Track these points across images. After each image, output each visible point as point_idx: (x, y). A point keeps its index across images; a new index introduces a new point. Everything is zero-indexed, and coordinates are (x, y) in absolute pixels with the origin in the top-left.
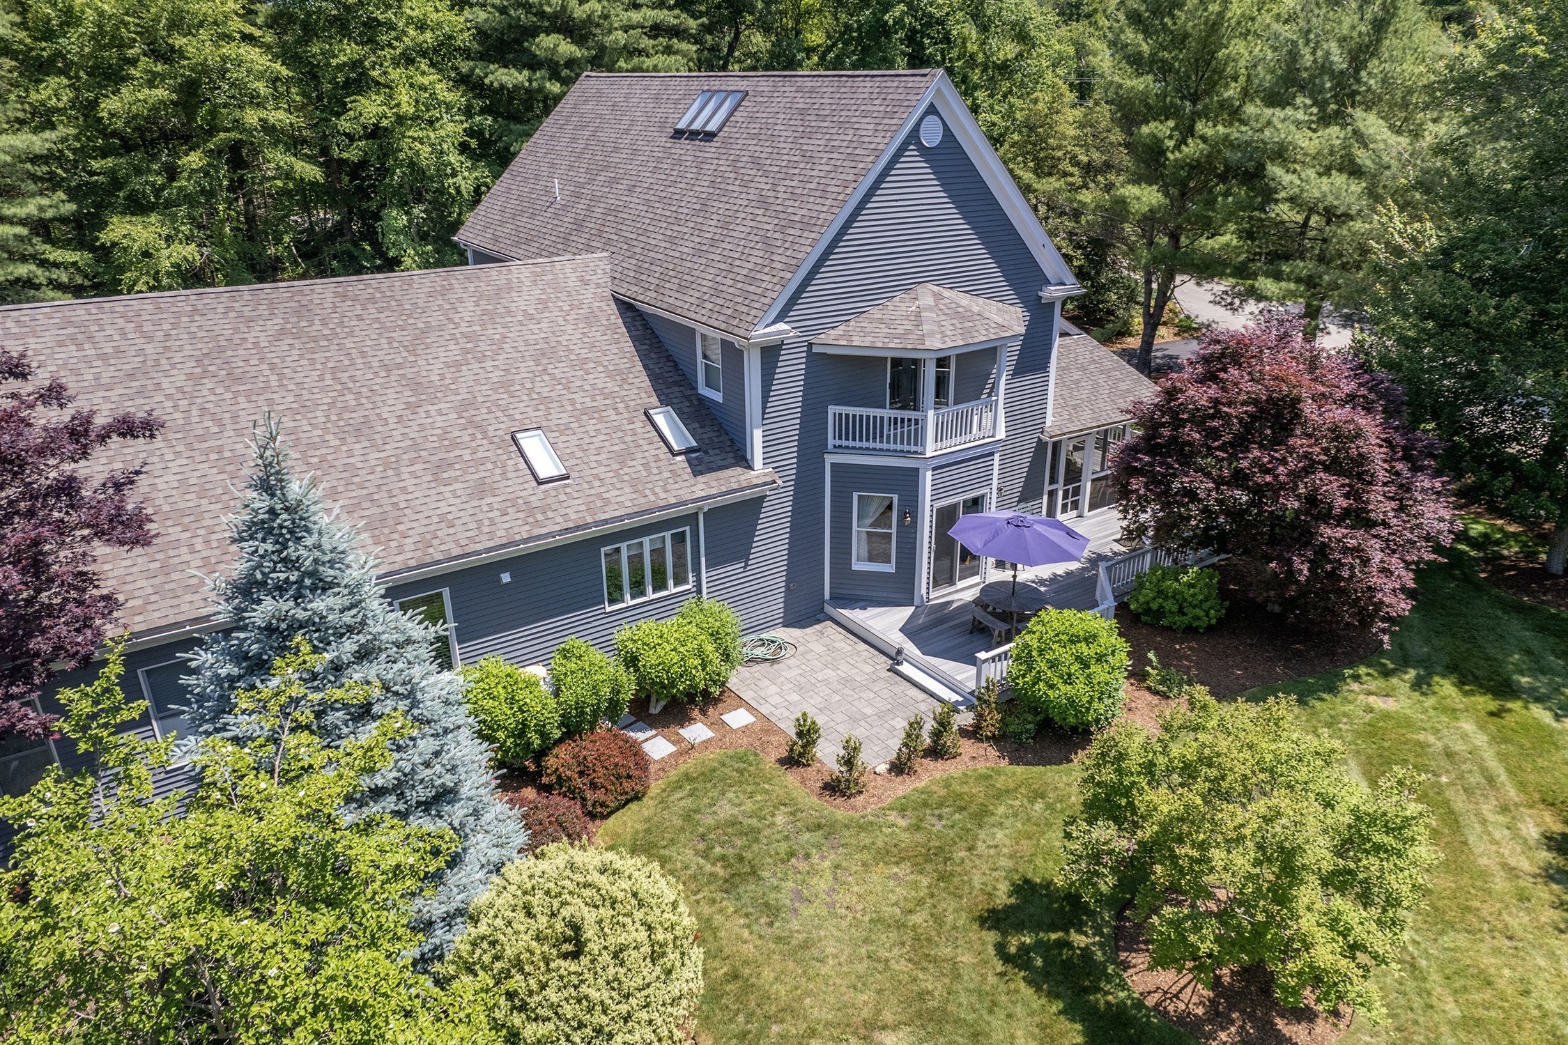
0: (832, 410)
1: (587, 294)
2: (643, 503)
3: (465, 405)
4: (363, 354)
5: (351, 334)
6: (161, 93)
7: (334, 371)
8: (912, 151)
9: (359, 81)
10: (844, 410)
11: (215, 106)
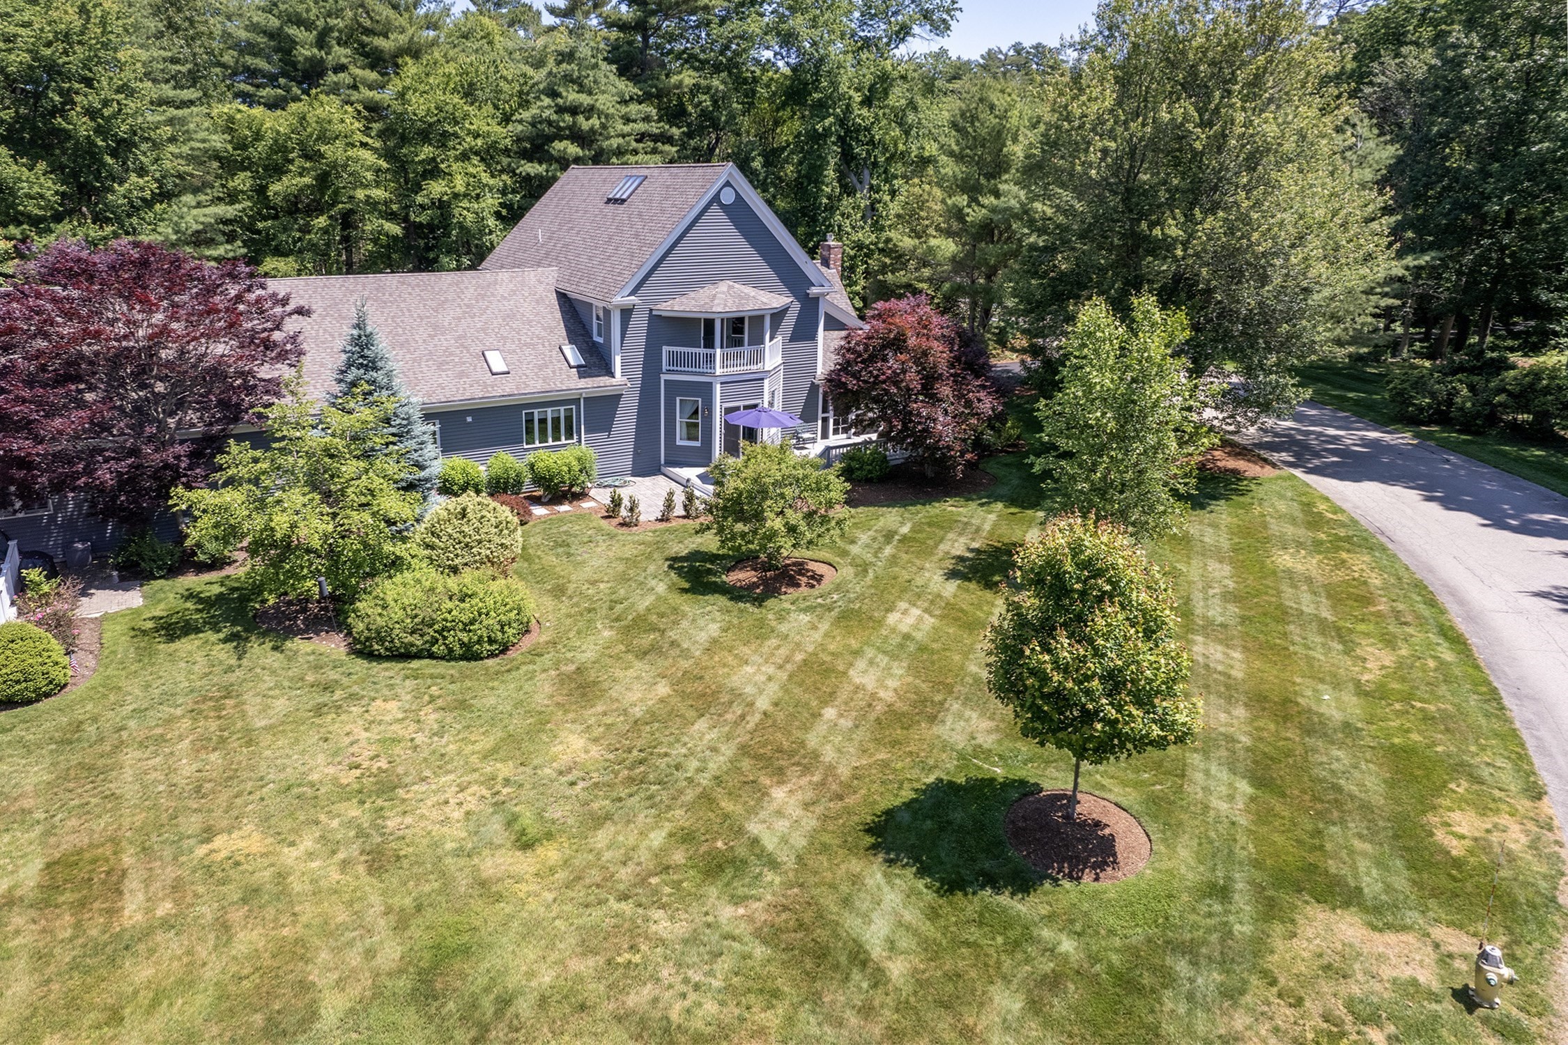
0: (665, 349)
1: (541, 288)
2: (547, 388)
3: (460, 337)
4: (409, 311)
5: (404, 301)
6: (307, 180)
7: (393, 317)
8: (715, 206)
9: (433, 171)
10: (672, 348)
11: (338, 188)
